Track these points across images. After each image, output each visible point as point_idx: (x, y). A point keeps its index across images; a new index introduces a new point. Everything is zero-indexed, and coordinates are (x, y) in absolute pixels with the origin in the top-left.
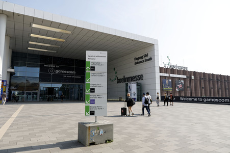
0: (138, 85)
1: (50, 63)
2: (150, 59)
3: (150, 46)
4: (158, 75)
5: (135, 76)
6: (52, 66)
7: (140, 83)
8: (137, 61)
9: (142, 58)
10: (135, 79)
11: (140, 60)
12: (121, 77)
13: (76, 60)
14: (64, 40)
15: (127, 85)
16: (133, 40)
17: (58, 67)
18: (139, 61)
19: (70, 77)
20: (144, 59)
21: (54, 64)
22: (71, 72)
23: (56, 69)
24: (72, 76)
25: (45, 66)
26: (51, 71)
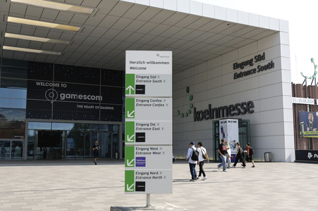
0: (242, 124)
1: (49, 79)
2: (271, 65)
3: (270, 36)
4: (289, 101)
5: (234, 104)
6: (53, 85)
7: (247, 122)
8: (239, 71)
9: (250, 63)
10: (236, 111)
11: (247, 68)
12: (202, 107)
13: (104, 71)
14: (77, 29)
15: (216, 124)
16: (229, 24)
17: (64, 85)
18: (243, 71)
19: (92, 107)
20: (255, 66)
21: (57, 80)
22: (94, 98)
23: (60, 90)
24: (95, 105)
25: (38, 84)
26: (51, 95)
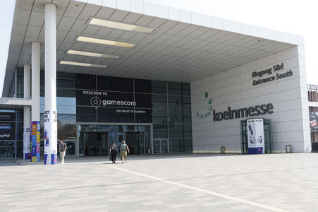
1: (93, 88)
2: (289, 74)
5: (254, 106)
6: (97, 93)
7: (269, 120)
8: (257, 78)
9: (269, 71)
10: (255, 112)
11: (266, 76)
13: (137, 80)
17: (105, 94)
18: (261, 78)
19: (128, 111)
20: (274, 74)
21: (100, 89)
22: (129, 103)
23: (103, 98)
24: (130, 110)
25: (84, 92)
26: (95, 102)
